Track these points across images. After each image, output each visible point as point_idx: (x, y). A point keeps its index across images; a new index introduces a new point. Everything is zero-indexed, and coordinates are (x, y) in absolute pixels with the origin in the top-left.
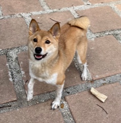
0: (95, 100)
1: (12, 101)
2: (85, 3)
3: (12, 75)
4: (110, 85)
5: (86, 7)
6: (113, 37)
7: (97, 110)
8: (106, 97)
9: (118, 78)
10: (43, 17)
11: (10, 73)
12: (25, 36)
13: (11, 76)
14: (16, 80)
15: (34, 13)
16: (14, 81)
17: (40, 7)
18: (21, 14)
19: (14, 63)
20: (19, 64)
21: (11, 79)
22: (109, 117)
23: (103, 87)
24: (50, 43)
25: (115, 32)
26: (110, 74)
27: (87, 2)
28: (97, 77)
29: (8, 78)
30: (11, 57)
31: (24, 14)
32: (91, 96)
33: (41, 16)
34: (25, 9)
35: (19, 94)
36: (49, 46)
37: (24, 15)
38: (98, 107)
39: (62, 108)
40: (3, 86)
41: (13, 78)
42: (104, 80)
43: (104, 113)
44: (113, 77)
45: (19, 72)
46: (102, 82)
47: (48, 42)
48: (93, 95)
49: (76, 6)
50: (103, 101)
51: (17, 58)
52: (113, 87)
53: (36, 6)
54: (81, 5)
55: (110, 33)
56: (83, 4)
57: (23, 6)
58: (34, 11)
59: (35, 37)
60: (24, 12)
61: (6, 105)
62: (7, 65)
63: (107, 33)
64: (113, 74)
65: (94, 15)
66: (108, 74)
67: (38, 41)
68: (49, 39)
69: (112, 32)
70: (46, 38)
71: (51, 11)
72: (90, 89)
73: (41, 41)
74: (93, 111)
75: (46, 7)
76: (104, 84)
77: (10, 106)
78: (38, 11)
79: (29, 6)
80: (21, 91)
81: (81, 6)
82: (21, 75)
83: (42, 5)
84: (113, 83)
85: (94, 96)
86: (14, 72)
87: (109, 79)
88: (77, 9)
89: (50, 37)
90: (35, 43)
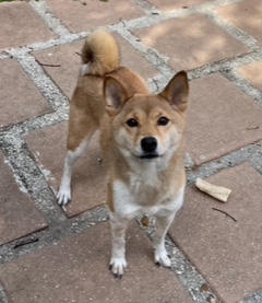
0: (208, 201)
1: (39, 231)
2: (148, 12)
3: (24, 181)
4: (232, 170)
5: (151, 19)
6: (222, 77)
7: (216, 218)
8: (230, 191)
9: (246, 155)
10: (60, 53)
11: (18, 177)
12: (29, 97)
13: (21, 183)
14: (34, 188)
15: (37, 46)
16: (30, 192)
17: (48, 32)
18: (7, 51)
19: (20, 157)
20: (32, 157)
21: (23, 189)
22: (241, 226)
23: (218, 176)
24: (169, 123)
25: (224, 66)
26: (229, 150)
27: (150, 9)
28: (203, 158)
29: (16, 187)
30: (10, 145)
31: (13, 50)
32: (198, 195)
33: (56, 51)
34: (12, 39)
35: (49, 214)
36: (167, 129)
37: (13, 52)
38: (216, 213)
39: (145, 225)
40: (9, 204)
41: (27, 186)
42: (219, 162)
43: (230, 220)
44: (234, 154)
45: (36, 173)
46: (215, 166)
47: (163, 121)
48: (202, 192)
49: (128, 19)
50: (225, 199)
51: (24, 146)
52: (238, 172)
53: (36, 30)
54: (139, 16)
55: (213, 70)
56: (144, 14)
57: (7, 32)
58: (35, 40)
59: (130, 116)
60: (12, 46)
61: (26, 238)
62: (6, 161)
63: (208, 71)
64: (233, 148)
65: (174, 35)
66: (223, 150)
67: (141, 122)
68: (165, 114)
69: (218, 67)
70: (157, 114)
71: (75, 36)
72: (194, 183)
73: (147, 123)
74: (207, 221)
75: (60, 30)
76: (219, 170)
77: (37, 240)
78: (46, 39)
79: (20, 32)
80: (52, 208)
81: (139, 19)
82: (44, 178)
83: (50, 25)
84: (236, 165)
85: (205, 194)
86: (26, 175)
87: (227, 158)
88: (133, 25)
89: (165, 109)
90: (135, 129)
